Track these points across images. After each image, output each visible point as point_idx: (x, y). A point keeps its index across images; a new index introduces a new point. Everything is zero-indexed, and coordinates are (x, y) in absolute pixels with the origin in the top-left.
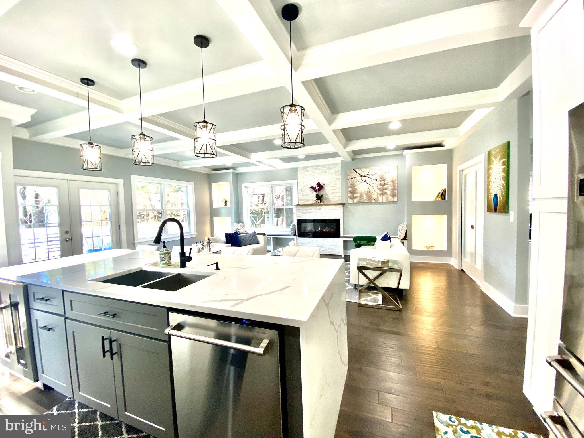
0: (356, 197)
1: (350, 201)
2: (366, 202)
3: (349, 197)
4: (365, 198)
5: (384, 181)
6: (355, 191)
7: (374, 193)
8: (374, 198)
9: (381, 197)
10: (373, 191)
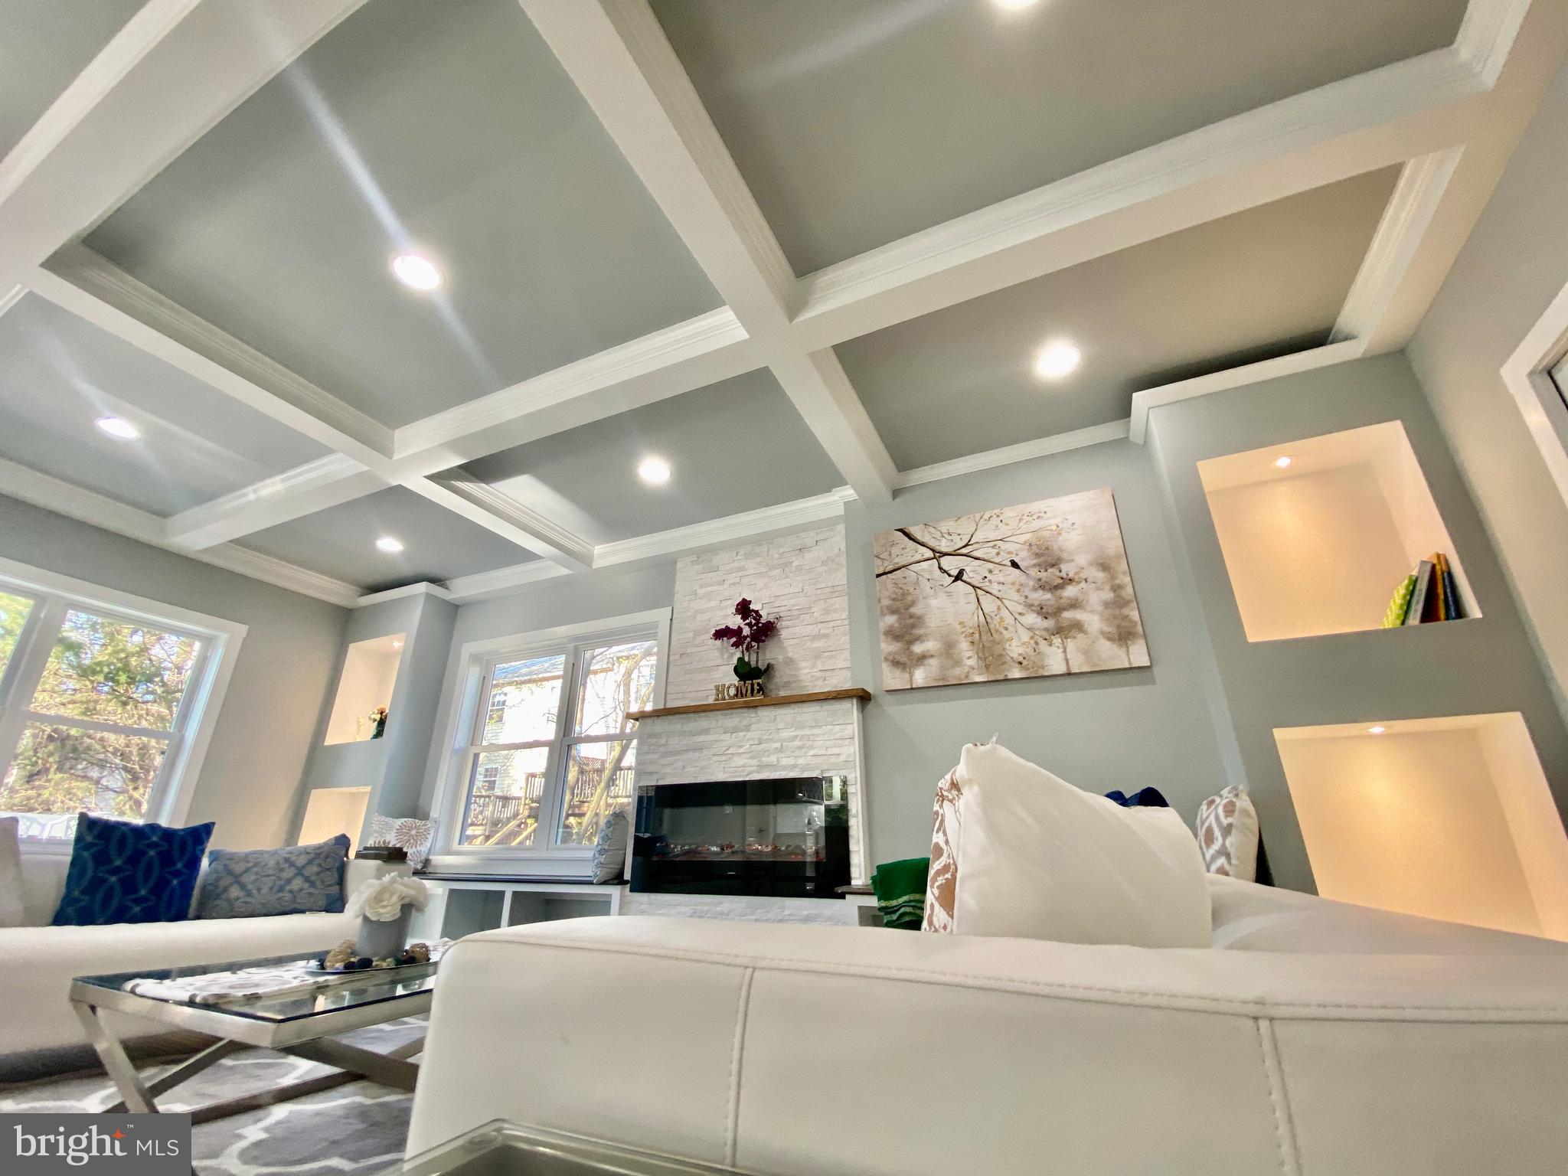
0: (922, 658)
1: (894, 679)
2: (978, 679)
3: (886, 659)
4: (969, 658)
5: (1053, 566)
6: (913, 626)
7: (1010, 628)
8: (1015, 655)
9: (1053, 648)
10: (1009, 620)
